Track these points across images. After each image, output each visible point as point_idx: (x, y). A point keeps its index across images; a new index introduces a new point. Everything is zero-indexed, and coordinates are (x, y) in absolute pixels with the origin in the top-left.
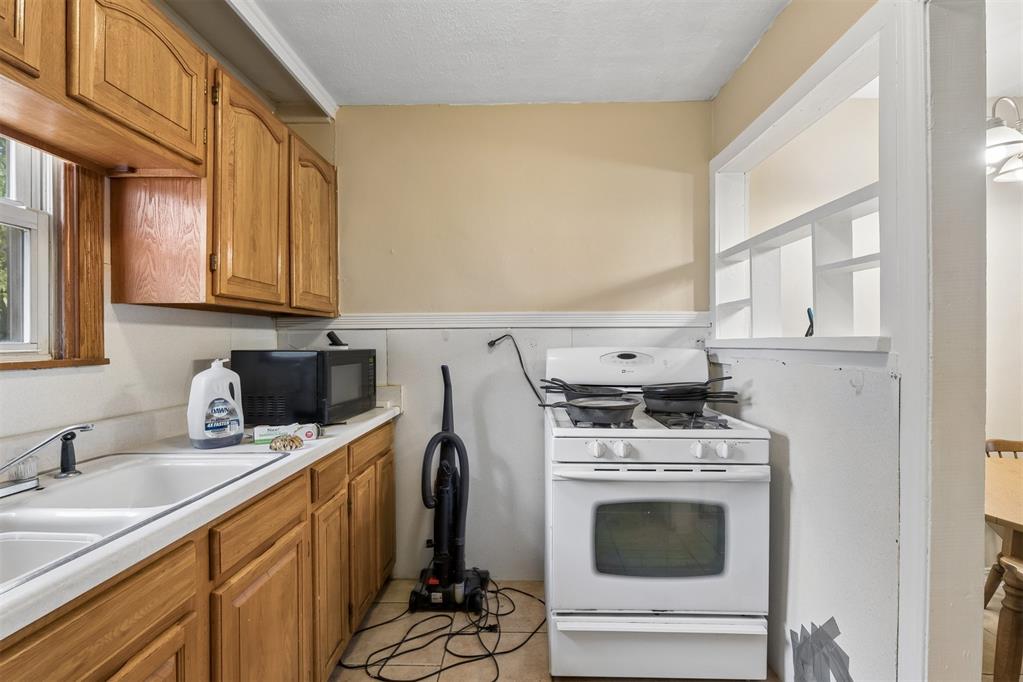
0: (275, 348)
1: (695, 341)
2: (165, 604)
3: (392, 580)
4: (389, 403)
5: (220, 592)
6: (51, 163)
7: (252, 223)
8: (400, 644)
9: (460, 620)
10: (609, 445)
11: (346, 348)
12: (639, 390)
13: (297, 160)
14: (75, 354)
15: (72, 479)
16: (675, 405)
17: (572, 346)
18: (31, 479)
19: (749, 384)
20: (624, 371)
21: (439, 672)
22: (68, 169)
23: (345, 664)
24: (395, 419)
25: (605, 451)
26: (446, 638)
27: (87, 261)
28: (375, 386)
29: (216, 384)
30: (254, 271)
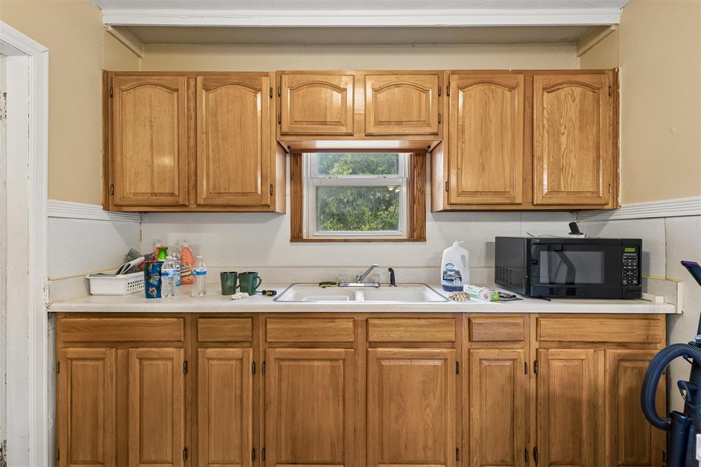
2: (335, 335)
4: (659, 299)
5: (369, 349)
14: (412, 236)
15: (394, 288)
18: (377, 283)
22: (411, 156)
27: (418, 194)
30: (484, 185)
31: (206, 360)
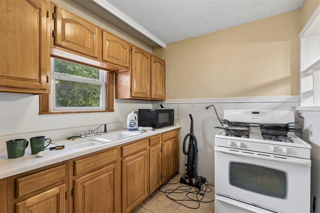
0: (152, 108)
1: (291, 107)
2: (110, 159)
3: (179, 173)
4: (177, 124)
5: (123, 160)
6: (105, 72)
7: (140, 79)
8: (175, 190)
9: (193, 189)
10: (235, 142)
11: (164, 109)
12: (258, 125)
13: (153, 62)
14: (109, 109)
15: (106, 134)
16: (271, 132)
17: (235, 109)
18: (99, 133)
19: (311, 126)
20: (254, 118)
21: (183, 200)
22: (108, 73)
23: (161, 190)
24: (179, 128)
25: (233, 144)
26: (188, 192)
27: (111, 90)
28: (174, 119)
29: (132, 117)
30: (141, 90)
31: (27, 209)
